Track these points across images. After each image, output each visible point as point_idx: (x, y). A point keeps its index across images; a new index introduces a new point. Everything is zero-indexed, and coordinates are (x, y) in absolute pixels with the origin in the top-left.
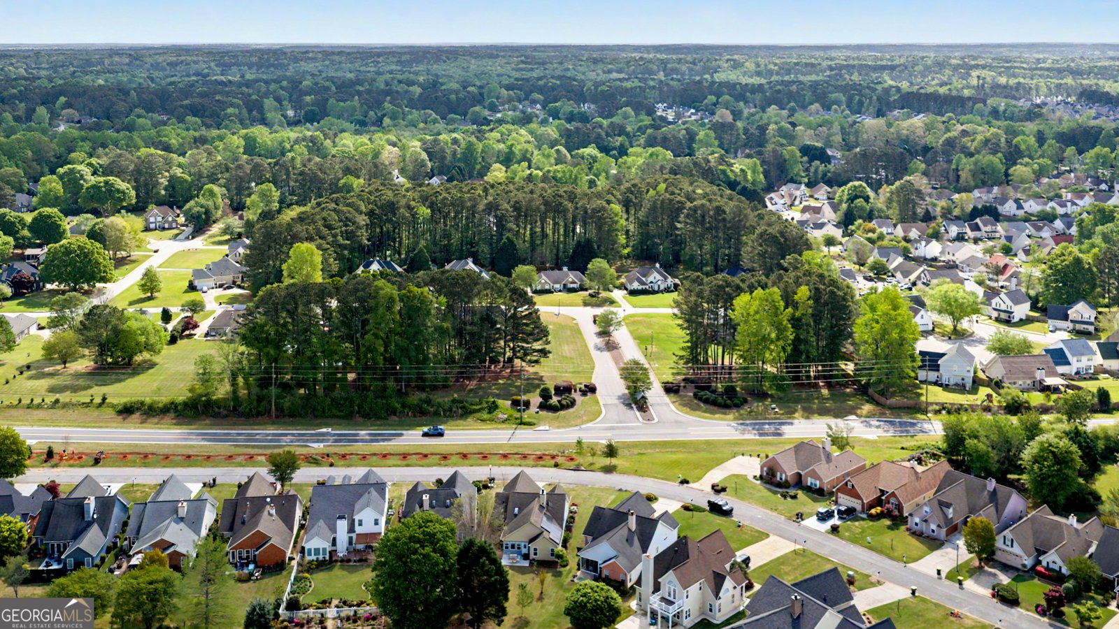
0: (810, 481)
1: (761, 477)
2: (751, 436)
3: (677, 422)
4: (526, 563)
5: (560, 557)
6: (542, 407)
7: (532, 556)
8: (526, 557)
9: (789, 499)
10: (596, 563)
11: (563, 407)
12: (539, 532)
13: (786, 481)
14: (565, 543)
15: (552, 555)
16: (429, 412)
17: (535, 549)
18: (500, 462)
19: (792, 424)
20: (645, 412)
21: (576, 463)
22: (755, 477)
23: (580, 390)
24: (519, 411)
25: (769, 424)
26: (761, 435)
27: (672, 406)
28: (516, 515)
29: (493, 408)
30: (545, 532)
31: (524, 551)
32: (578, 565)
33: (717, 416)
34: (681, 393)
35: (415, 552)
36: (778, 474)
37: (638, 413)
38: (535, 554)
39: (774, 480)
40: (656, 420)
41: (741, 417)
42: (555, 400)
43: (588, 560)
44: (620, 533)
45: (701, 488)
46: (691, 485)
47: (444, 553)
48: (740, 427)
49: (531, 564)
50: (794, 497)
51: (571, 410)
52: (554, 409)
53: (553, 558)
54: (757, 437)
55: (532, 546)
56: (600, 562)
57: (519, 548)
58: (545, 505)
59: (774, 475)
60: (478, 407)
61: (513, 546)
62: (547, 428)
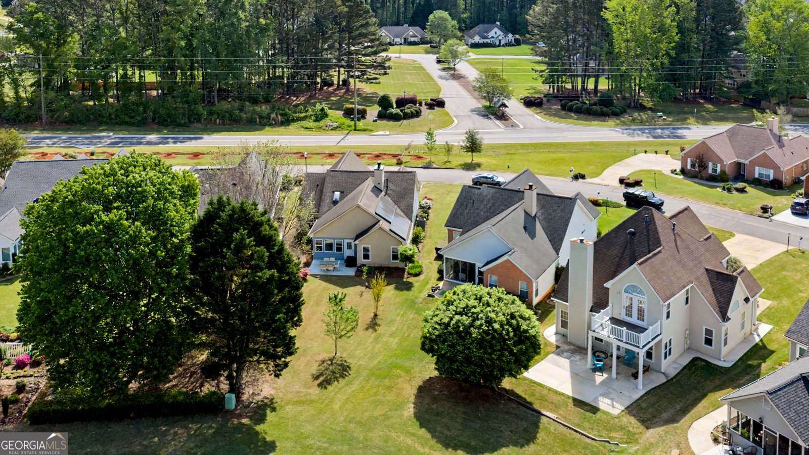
0: (758, 171)
1: (683, 171)
2: (643, 138)
3: (548, 128)
4: (351, 272)
5: (409, 259)
6: (381, 116)
7: (360, 260)
8: (351, 262)
9: (735, 193)
10: (472, 266)
11: (407, 116)
12: (370, 222)
13: (723, 172)
14: (416, 240)
15: (395, 257)
16: (241, 119)
17: (366, 250)
18: (324, 161)
19: (689, 129)
20: (506, 120)
21: (426, 161)
22: (674, 172)
23: (426, 104)
24: (353, 119)
25: (660, 128)
26: (654, 137)
27: (536, 116)
28: (335, 203)
29: (322, 116)
30: (382, 223)
31: (348, 253)
32: (440, 272)
33: (593, 123)
34: (544, 106)
35: (89, 220)
36: (710, 165)
37: (498, 122)
38: (366, 257)
39: (703, 174)
40: (522, 127)
41: (624, 123)
42: (395, 110)
43: (456, 263)
44: (514, 217)
45: (604, 183)
46: (588, 180)
47: (156, 219)
48: (625, 132)
49: (359, 272)
50: (742, 191)
51: (415, 120)
52: (395, 118)
53: (398, 263)
54: (651, 139)
55: (361, 244)
56: (478, 265)
57: (339, 249)
58: (382, 187)
59: (704, 166)
60: (302, 115)
61: (329, 246)
62: (388, 133)
